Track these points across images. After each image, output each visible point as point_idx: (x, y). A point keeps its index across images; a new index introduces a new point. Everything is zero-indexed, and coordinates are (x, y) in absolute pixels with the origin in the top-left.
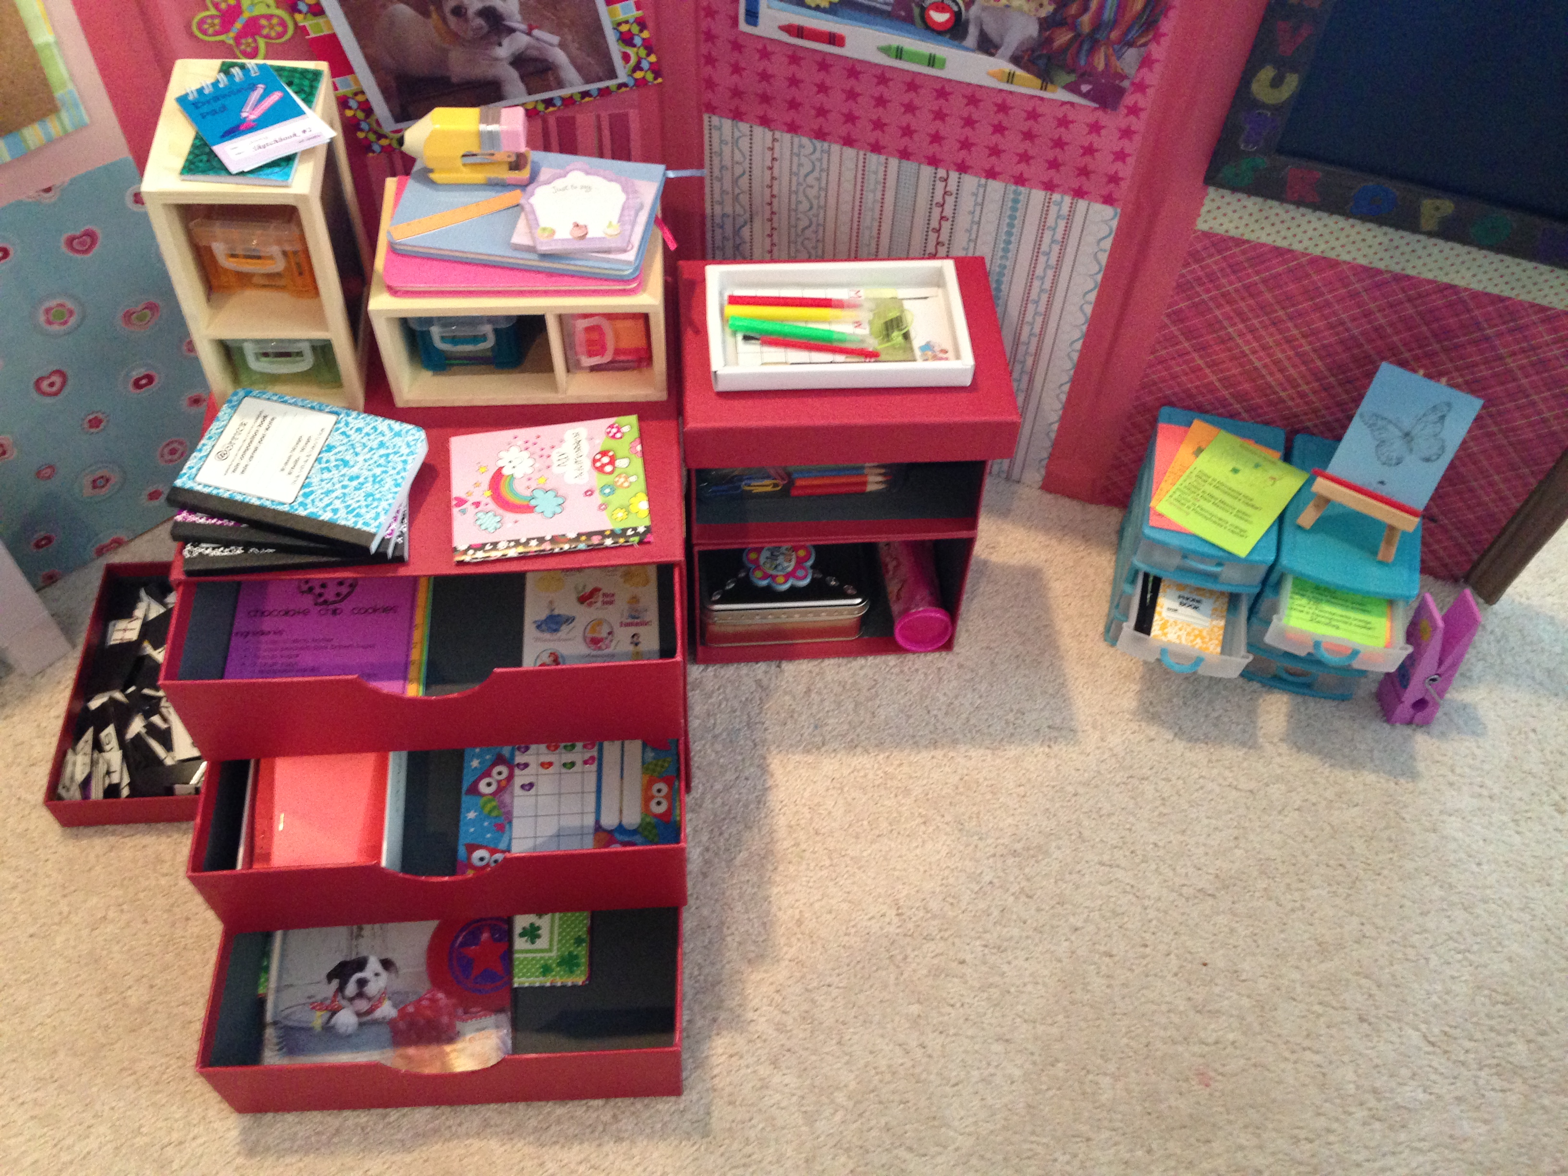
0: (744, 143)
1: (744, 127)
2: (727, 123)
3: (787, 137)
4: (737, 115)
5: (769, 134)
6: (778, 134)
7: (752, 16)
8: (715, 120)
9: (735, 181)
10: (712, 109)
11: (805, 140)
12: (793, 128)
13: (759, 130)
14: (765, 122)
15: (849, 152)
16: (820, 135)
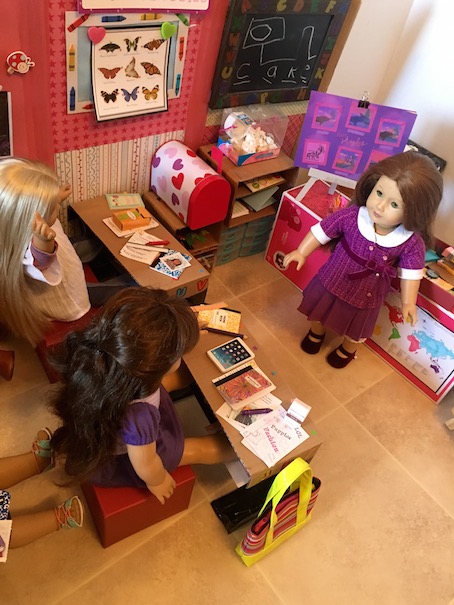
2: (62, 154)
3: (84, 150)
4: (66, 149)
5: (78, 152)
6: (81, 150)
8: (58, 155)
10: (56, 151)
11: (91, 148)
12: (86, 146)
13: (74, 152)
15: (106, 146)
16: (96, 144)
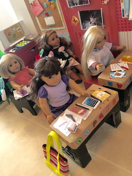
0: (124, 34)
1: (123, 32)
3: (129, 32)
4: (123, 31)
5: (127, 32)
6: (128, 32)
7: (123, 15)
8: (120, 32)
9: (123, 40)
12: (130, 30)
14: (126, 31)
